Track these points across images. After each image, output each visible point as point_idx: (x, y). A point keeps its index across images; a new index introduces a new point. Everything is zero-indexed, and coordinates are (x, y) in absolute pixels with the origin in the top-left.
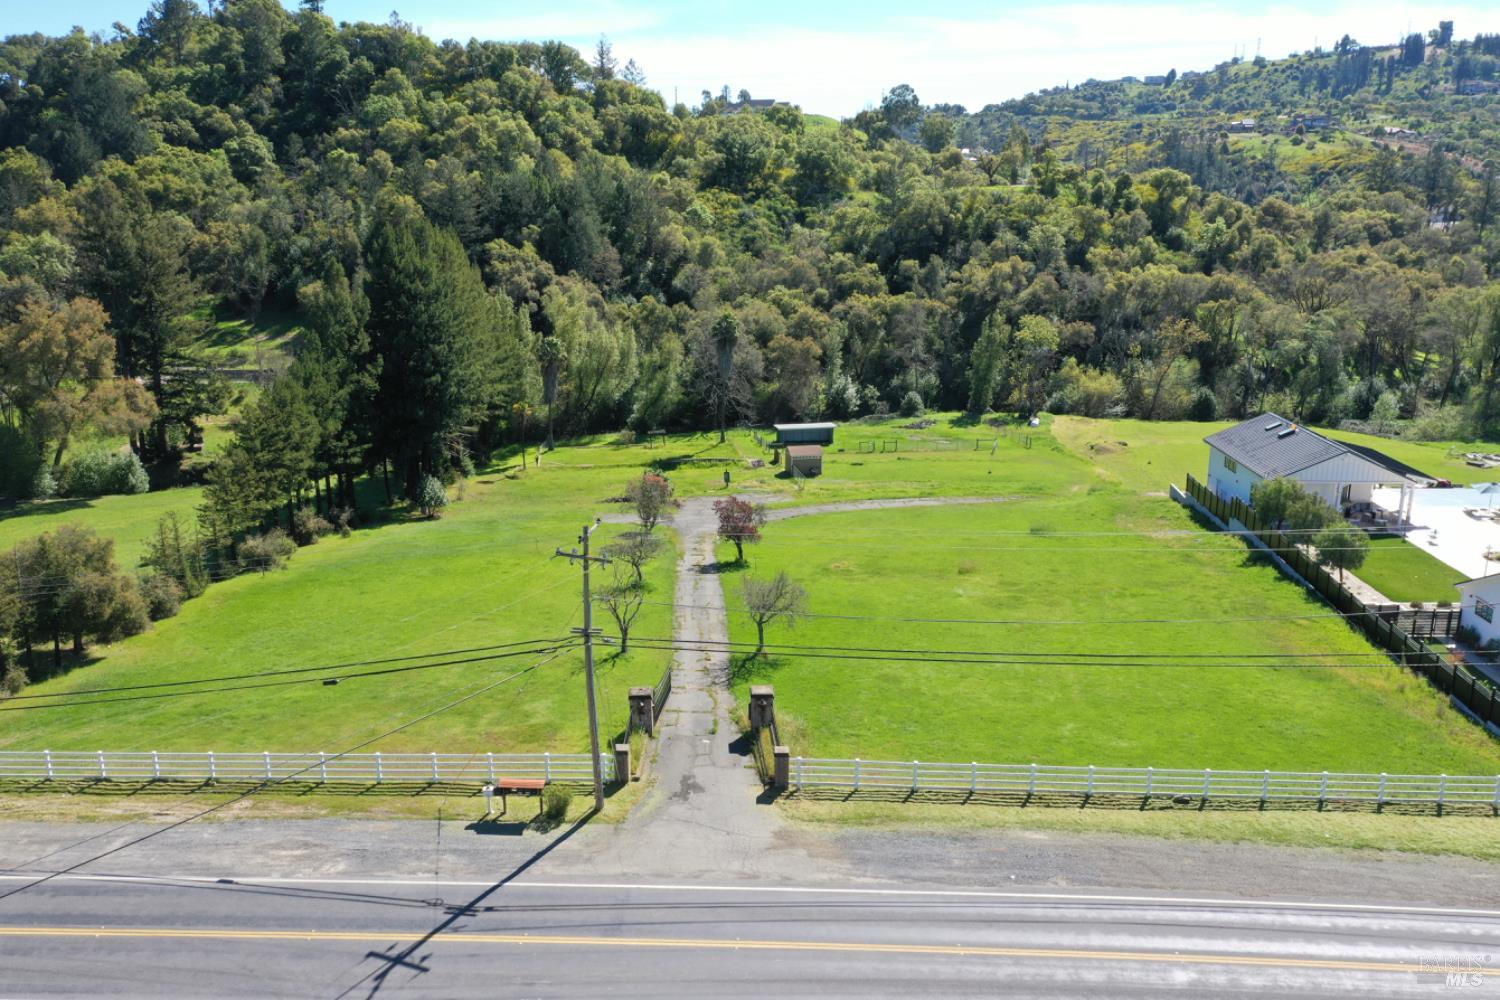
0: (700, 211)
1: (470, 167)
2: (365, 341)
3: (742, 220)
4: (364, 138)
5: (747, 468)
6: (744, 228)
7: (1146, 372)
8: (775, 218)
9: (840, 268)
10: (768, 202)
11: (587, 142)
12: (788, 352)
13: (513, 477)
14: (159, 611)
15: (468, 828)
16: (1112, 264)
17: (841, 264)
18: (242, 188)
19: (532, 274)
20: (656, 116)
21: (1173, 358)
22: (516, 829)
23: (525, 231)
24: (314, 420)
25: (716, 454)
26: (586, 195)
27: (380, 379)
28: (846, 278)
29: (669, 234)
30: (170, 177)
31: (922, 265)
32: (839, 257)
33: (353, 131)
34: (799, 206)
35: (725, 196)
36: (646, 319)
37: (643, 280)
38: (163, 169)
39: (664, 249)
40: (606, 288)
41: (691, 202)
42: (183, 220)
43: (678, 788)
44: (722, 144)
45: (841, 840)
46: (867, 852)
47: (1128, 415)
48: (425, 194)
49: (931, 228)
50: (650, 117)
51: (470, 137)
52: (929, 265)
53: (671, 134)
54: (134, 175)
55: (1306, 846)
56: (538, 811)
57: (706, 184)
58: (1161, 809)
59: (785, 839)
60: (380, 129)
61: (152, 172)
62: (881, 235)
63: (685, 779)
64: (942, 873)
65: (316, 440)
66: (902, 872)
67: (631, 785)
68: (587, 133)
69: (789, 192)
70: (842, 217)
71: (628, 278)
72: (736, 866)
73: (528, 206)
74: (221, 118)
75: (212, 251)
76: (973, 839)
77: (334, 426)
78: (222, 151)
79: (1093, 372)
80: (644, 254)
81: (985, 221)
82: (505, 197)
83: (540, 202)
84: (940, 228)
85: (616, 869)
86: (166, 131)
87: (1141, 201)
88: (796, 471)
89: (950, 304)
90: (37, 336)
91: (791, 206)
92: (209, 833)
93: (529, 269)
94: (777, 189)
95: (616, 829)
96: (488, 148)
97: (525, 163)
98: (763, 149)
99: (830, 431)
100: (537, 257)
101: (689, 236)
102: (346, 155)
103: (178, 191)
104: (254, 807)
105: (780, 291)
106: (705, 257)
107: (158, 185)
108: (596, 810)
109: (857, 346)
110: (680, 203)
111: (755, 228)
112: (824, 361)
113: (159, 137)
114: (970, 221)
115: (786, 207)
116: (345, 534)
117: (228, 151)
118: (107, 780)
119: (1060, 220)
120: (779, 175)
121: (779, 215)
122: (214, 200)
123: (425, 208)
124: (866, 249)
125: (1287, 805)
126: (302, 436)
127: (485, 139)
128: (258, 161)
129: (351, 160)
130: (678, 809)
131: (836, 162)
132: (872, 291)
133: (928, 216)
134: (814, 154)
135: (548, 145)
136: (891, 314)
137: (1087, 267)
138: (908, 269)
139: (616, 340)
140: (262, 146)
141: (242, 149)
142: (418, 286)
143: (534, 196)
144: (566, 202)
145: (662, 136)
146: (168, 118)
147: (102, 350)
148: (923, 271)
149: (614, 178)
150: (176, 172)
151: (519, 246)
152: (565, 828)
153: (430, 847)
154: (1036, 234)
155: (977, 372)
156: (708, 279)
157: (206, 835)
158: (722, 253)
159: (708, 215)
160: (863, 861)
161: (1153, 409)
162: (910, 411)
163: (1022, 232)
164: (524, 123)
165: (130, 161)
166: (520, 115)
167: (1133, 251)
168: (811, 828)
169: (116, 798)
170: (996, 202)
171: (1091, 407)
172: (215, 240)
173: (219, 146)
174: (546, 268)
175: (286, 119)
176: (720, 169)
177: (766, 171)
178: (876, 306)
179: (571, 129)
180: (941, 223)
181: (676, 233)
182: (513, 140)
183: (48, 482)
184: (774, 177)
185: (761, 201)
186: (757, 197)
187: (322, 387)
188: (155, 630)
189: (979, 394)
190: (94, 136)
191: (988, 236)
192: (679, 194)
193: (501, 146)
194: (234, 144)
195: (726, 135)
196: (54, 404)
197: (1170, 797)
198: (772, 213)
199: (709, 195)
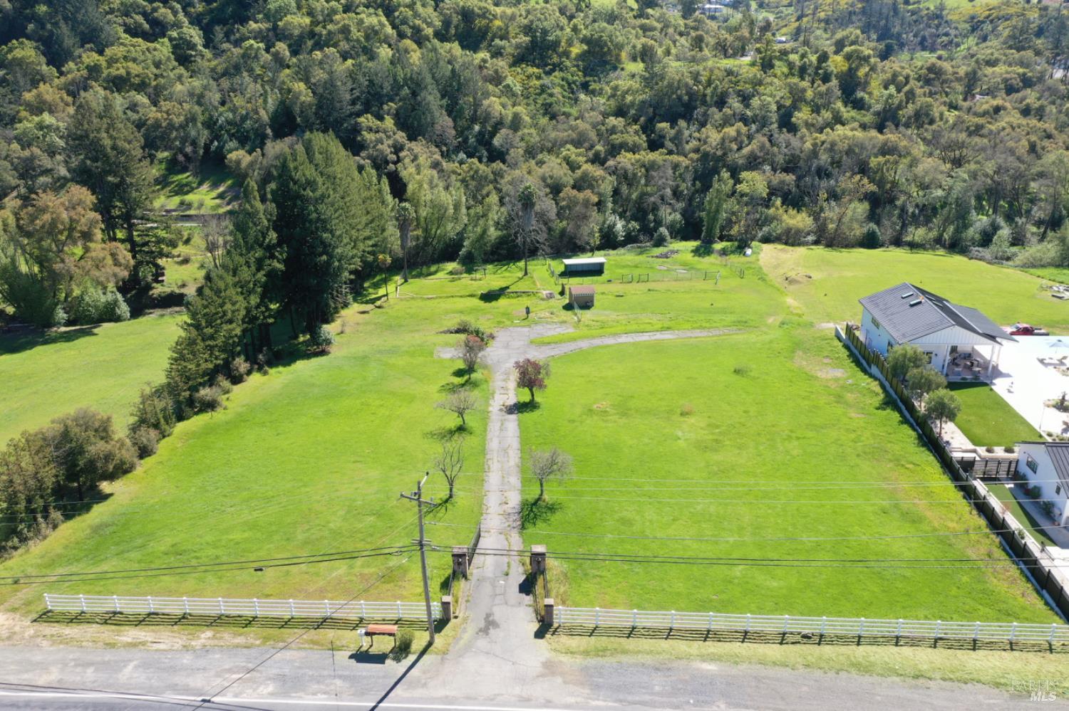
0: (512, 85)
1: (345, 57)
2: (273, 236)
3: (543, 89)
4: (268, 30)
5: (543, 299)
6: (544, 96)
7: (831, 212)
8: (566, 87)
9: (613, 131)
10: (562, 74)
11: (429, 31)
12: (573, 203)
13: (379, 307)
14: (144, 452)
15: (351, 657)
16: (808, 125)
17: (614, 127)
18: (181, 70)
19: (390, 142)
20: (480, 8)
21: (851, 201)
22: (380, 659)
23: (385, 107)
24: (240, 298)
25: (521, 286)
26: (429, 79)
27: (285, 262)
28: (617, 139)
29: (489, 106)
30: (130, 64)
31: (672, 127)
32: (612, 121)
33: (260, 25)
34: (585, 76)
35: (531, 70)
36: (472, 178)
37: (472, 140)
38: (125, 58)
39: (488, 116)
40: (444, 149)
41: (506, 77)
42: (142, 99)
43: (482, 624)
44: (528, 30)
45: (585, 669)
46: (601, 680)
47: (816, 243)
48: (313, 80)
49: (679, 98)
50: (476, 9)
51: (345, 31)
52: (677, 128)
53: (491, 21)
54: (104, 64)
55: (882, 675)
56: (393, 645)
57: (518, 60)
58: (793, 643)
59: (550, 668)
60: (279, 23)
61: (117, 61)
62: (643, 102)
63: (488, 616)
64: (647, 698)
65: (243, 312)
66: (621, 697)
67: (453, 621)
68: (429, 24)
69: (577, 66)
70: (615, 88)
71: (460, 139)
72: (517, 690)
73: (387, 88)
74: (163, 12)
75: (164, 124)
76: (669, 669)
77: (254, 300)
78: (166, 40)
79: (792, 212)
80: (474, 119)
81: (719, 90)
82: (371, 81)
83: (397, 87)
84: (686, 98)
85: (441, 692)
86: (125, 24)
87: (835, 72)
88: (576, 305)
89: (691, 159)
90: (47, 217)
91: (579, 78)
92: (187, 659)
93: (389, 137)
94: (568, 63)
95: (442, 659)
96: (358, 41)
97: (385, 52)
98: (559, 33)
99: (601, 265)
100: (395, 128)
101: (504, 106)
102: (256, 45)
103: (137, 76)
104: (214, 637)
105: (570, 151)
106: (516, 124)
107: (122, 72)
108: (430, 644)
109: (624, 189)
110: (497, 79)
111: (551, 95)
112: (600, 205)
113: (121, 29)
114: (709, 91)
115: (575, 78)
116: (265, 373)
117: (171, 39)
118: (121, 613)
119: (773, 93)
120: (570, 52)
121: (569, 84)
122: (162, 81)
123: (313, 92)
124: (633, 112)
125: (874, 641)
126: (233, 312)
127: (356, 34)
128: (192, 46)
129: (259, 48)
130: (482, 643)
131: (611, 41)
132: (634, 149)
133: (679, 88)
134: (596, 36)
135: (401, 36)
136: (650, 168)
137: (793, 129)
138: (663, 129)
139: (450, 197)
140: (195, 35)
141: (181, 38)
142: (309, 193)
143: (391, 80)
144: (416, 86)
145: (484, 22)
146: (127, 14)
147: (92, 223)
148: (673, 132)
149: (449, 62)
150: (134, 60)
151: (381, 118)
152: (412, 658)
153: (326, 673)
154: (755, 102)
155: (708, 215)
156: (518, 139)
157: (185, 661)
158: (527, 119)
159: (518, 88)
160: (597, 687)
161: (834, 239)
162: (660, 242)
163: (745, 99)
164: (384, 19)
165: (101, 53)
166: (380, 12)
167: (827, 115)
168: (565, 659)
169: (127, 628)
170: (728, 75)
171: (791, 238)
172: (165, 116)
173: (164, 36)
174: (401, 136)
175: (211, 11)
176: (527, 48)
177: (561, 49)
178: (638, 161)
179: (417, 22)
180: (687, 93)
181: (495, 105)
182: (376, 33)
183: (61, 315)
184: (566, 54)
185: (556, 73)
186: (553, 70)
187: (245, 274)
188: (143, 466)
189: (710, 230)
190: (73, 29)
191: (721, 102)
192: (496, 72)
193: (367, 37)
194: (175, 34)
195: (532, 22)
196: (61, 265)
197: (799, 634)
198: (564, 83)
199: (519, 70)
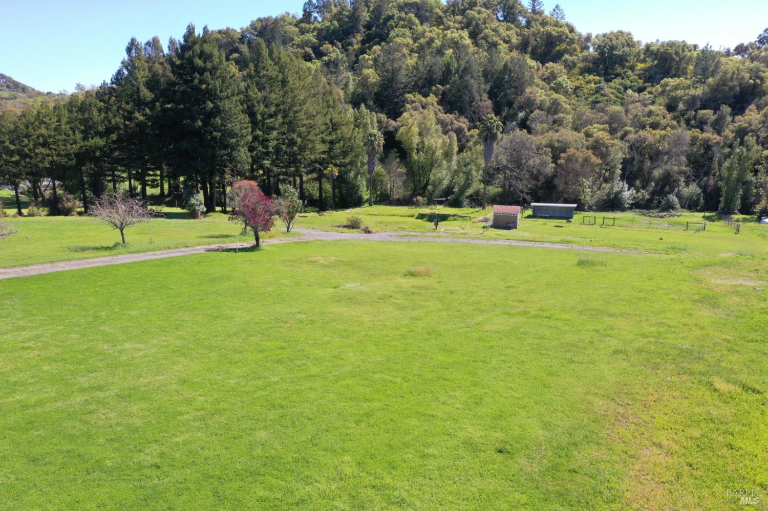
0: (564, 83)
3: (597, 91)
6: (596, 95)
10: (621, 81)
12: (571, 159)
29: (531, 93)
31: (715, 113)
34: (644, 82)
35: (591, 77)
39: (529, 102)
49: (730, 89)
50: (554, 33)
57: (584, 71)
60: (391, 44)
62: (693, 97)
68: (506, 42)
69: (640, 76)
73: (439, 73)
74: (327, 46)
78: (319, 61)
80: (521, 108)
82: (429, 70)
83: (448, 73)
84: (738, 89)
86: (297, 52)
89: (726, 137)
91: (638, 83)
94: (630, 73)
96: (436, 47)
98: (626, 49)
100: (435, 103)
106: (553, 109)
111: (604, 95)
115: (633, 84)
117: (323, 61)
120: (636, 65)
127: (437, 43)
131: (677, 54)
133: (732, 79)
134: (662, 50)
138: (704, 115)
141: (329, 60)
148: (716, 117)
159: (568, 85)
162: (665, 209)
166: (466, 31)
173: (319, 59)
174: (438, 109)
177: (627, 63)
179: (495, 39)
180: (740, 85)
181: (539, 94)
184: (632, 68)
185: (616, 80)
186: (614, 78)
189: (729, 200)
195: (603, 42)
198: (621, 87)
199: (580, 77)
